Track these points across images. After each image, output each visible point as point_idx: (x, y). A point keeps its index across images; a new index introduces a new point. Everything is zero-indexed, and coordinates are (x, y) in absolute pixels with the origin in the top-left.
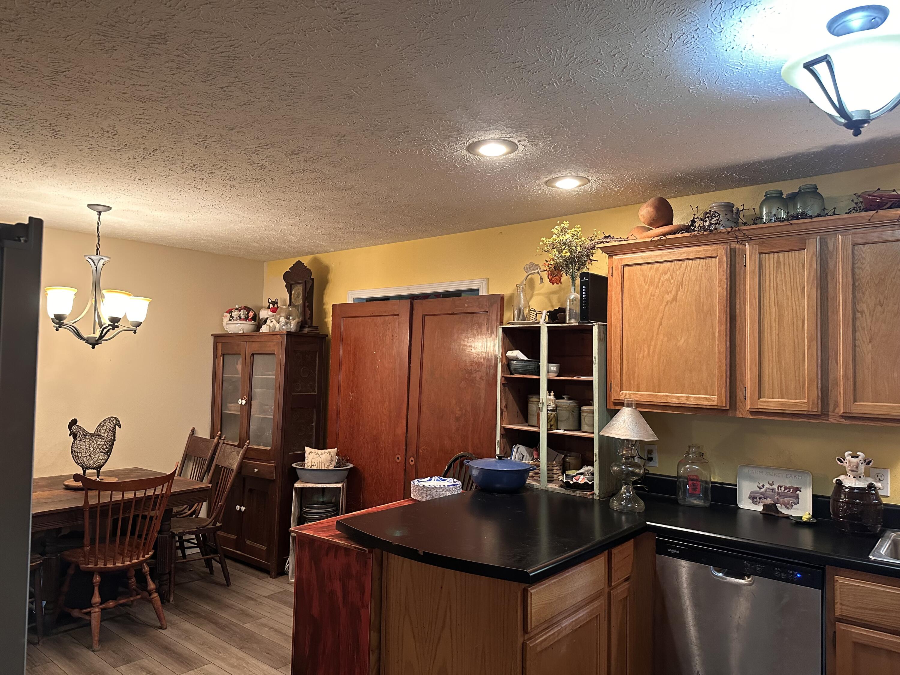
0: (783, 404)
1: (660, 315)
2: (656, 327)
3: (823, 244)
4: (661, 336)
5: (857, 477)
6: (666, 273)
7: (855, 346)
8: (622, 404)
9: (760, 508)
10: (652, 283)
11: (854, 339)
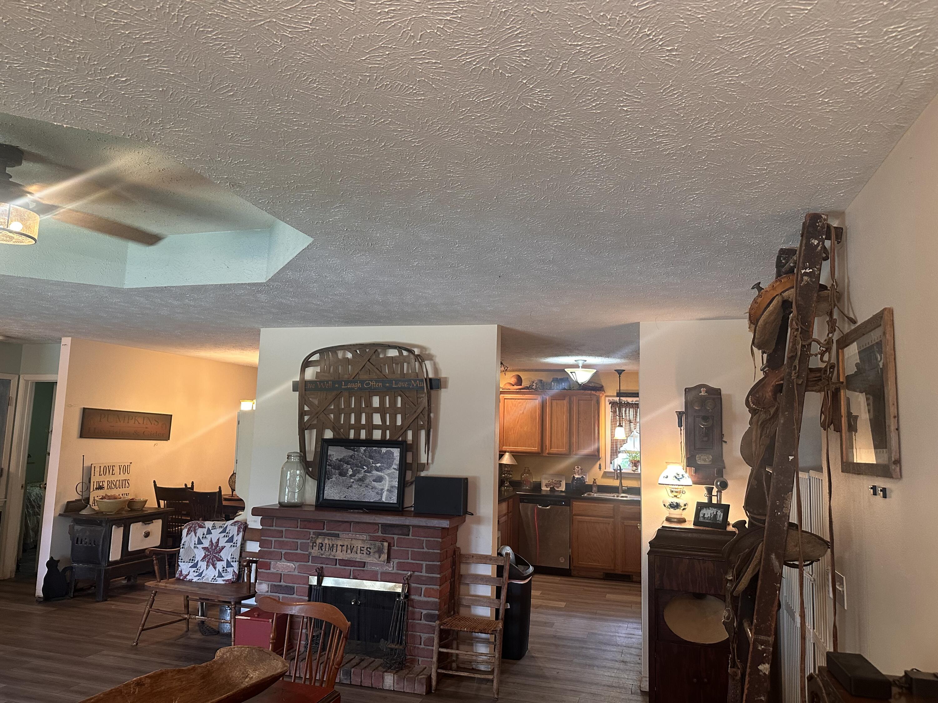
0: (558, 451)
1: (518, 418)
2: (516, 423)
3: (570, 399)
4: (518, 426)
5: (579, 474)
6: (520, 403)
7: (578, 432)
8: (505, 452)
9: (549, 489)
10: (515, 406)
11: (578, 430)
